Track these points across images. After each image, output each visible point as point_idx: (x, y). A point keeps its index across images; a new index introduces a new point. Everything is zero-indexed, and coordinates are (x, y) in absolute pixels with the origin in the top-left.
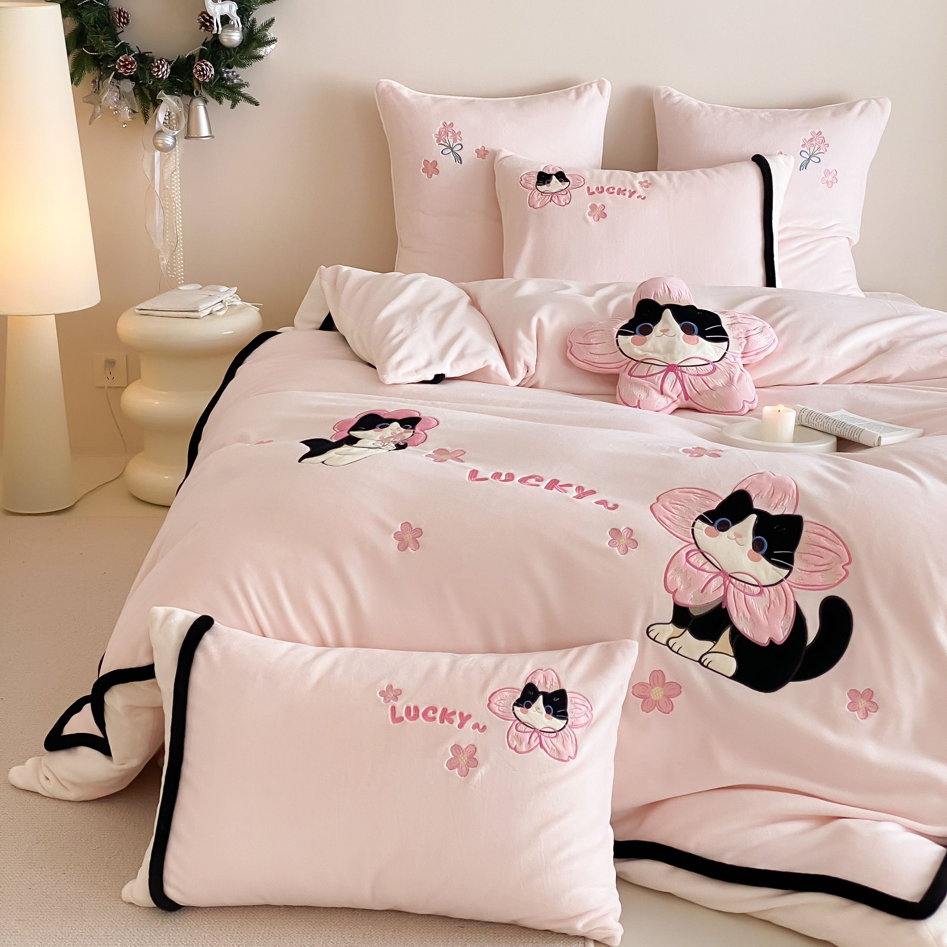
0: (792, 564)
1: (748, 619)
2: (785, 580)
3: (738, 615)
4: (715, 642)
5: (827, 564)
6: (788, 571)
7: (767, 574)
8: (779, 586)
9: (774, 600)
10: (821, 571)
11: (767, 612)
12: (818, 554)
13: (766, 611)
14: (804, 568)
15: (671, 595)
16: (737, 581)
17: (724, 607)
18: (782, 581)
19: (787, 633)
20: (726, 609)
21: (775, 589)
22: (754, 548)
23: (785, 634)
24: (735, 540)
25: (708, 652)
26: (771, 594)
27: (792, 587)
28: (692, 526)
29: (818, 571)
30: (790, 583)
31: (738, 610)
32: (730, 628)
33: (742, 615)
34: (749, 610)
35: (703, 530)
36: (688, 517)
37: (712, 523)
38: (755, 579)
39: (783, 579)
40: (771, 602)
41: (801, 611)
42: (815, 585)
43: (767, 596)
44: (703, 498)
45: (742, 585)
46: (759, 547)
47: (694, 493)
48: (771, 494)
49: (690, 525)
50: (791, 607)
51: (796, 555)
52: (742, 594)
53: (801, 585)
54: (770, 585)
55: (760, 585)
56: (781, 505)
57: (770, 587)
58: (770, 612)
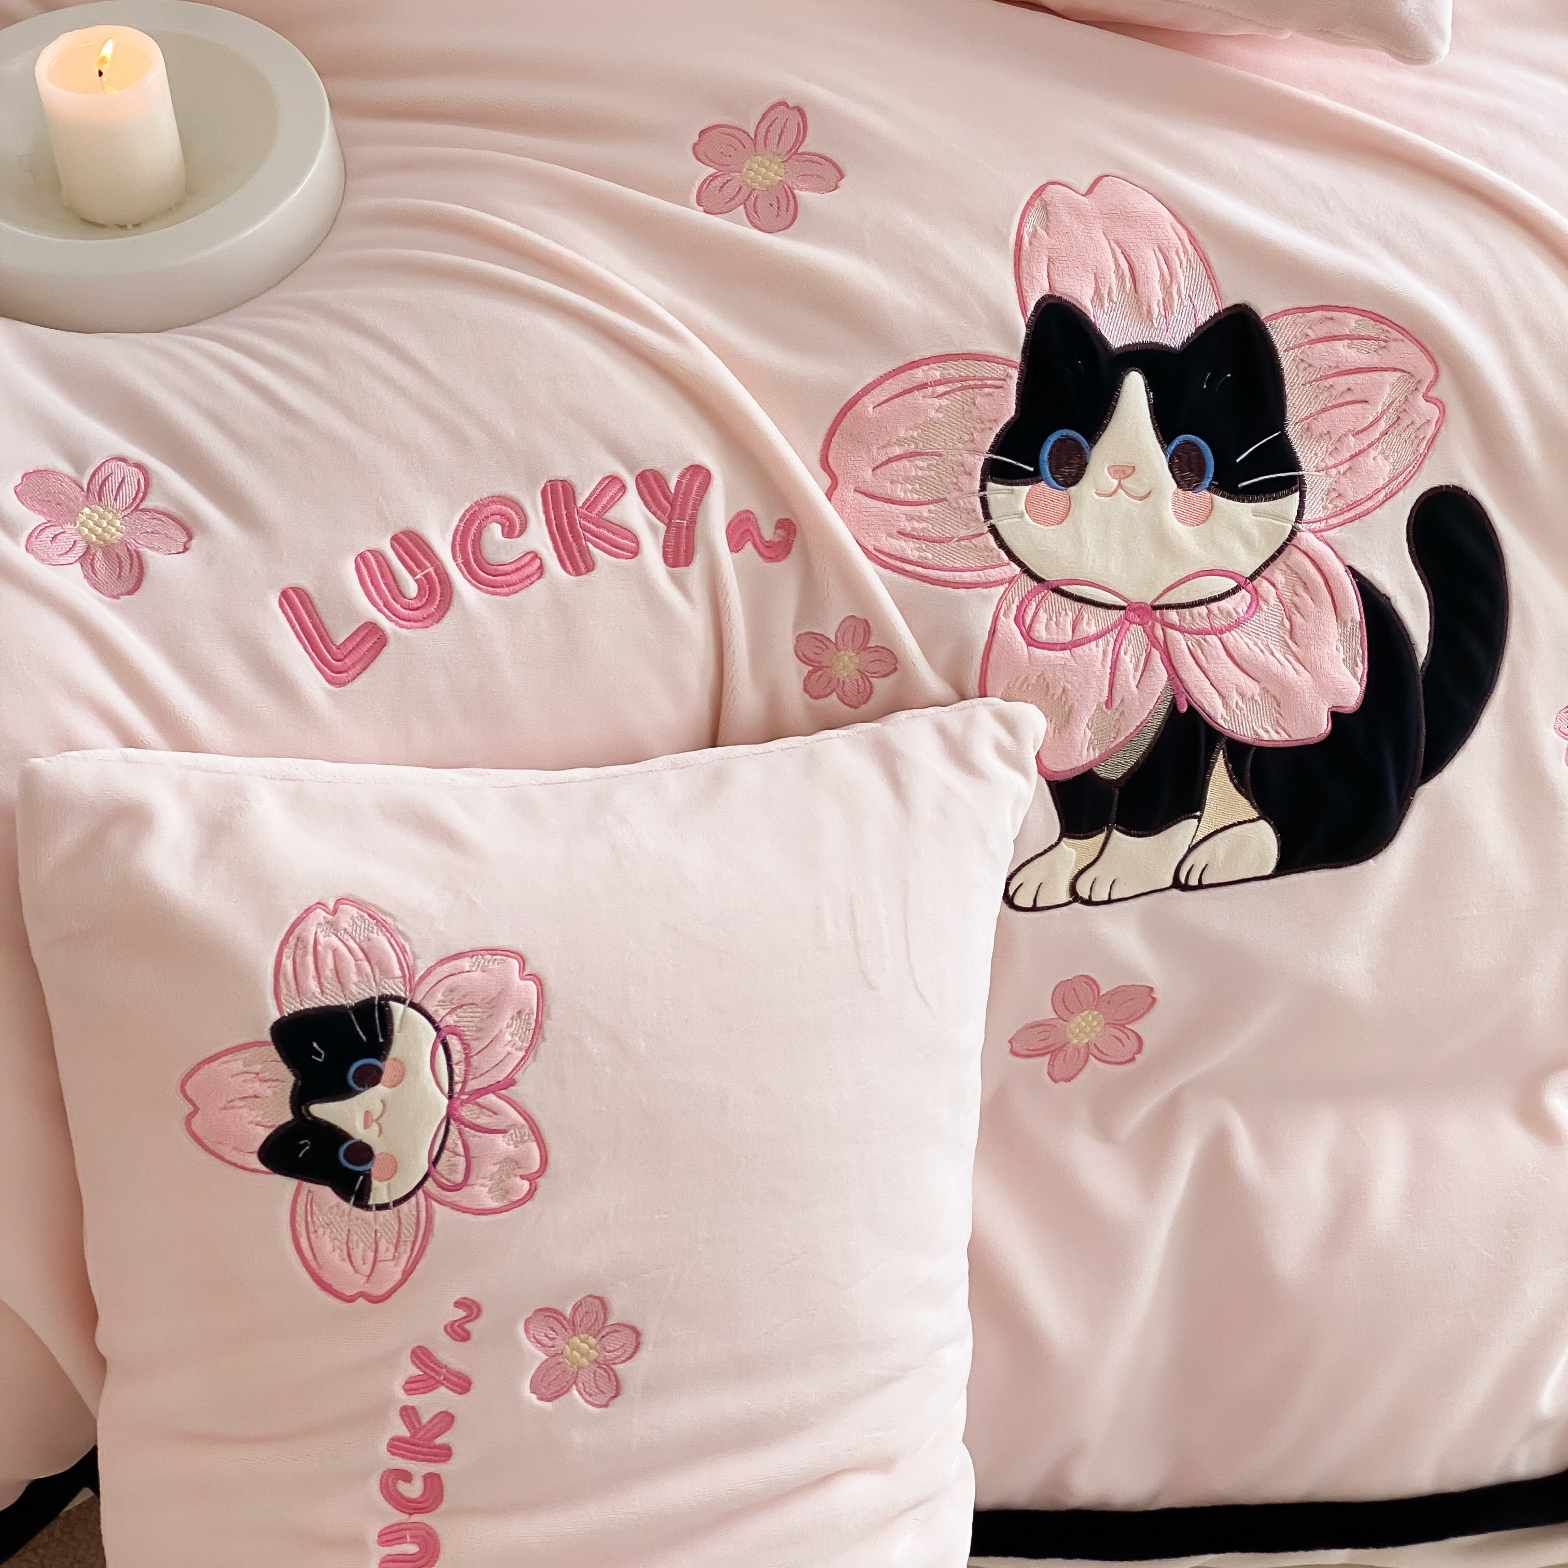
0: (1297, 467)
1: (1257, 698)
2: (1300, 526)
3: (1226, 705)
4: (1198, 814)
5: (1384, 412)
6: (1298, 494)
7: (1247, 540)
8: (1293, 555)
9: (1296, 599)
10: (1378, 440)
11: (1294, 647)
12: (1349, 397)
13: (1290, 643)
14: (1331, 462)
16: (1180, 611)
17: (1184, 709)
18: (1293, 533)
19: (1362, 669)
20: (1191, 708)
21: (1284, 568)
22: (1179, 486)
23: (1359, 675)
24: (1121, 491)
25: (1191, 849)
26: (1279, 587)
27: (1324, 534)
28: (982, 519)
29: (1370, 446)
30: (1313, 526)
31: (1224, 691)
32: (1221, 752)
33: (1236, 697)
34: (1248, 672)
35: (1022, 514)
36: (955, 494)
37: (1032, 469)
38: (1221, 573)
39: (1294, 527)
40: (1290, 610)
41: (1371, 584)
42: (1378, 491)
43: (1273, 600)
44: (959, 389)
45: (1199, 614)
46: (1191, 470)
47: (924, 386)
48: (1127, 273)
49: (977, 519)
50: (1345, 592)
51: (1293, 431)
52: (1213, 639)
53: (1342, 512)
54: (1266, 565)
55: (1242, 580)
56: (1176, 296)
57: (1268, 569)
58: (1298, 638)
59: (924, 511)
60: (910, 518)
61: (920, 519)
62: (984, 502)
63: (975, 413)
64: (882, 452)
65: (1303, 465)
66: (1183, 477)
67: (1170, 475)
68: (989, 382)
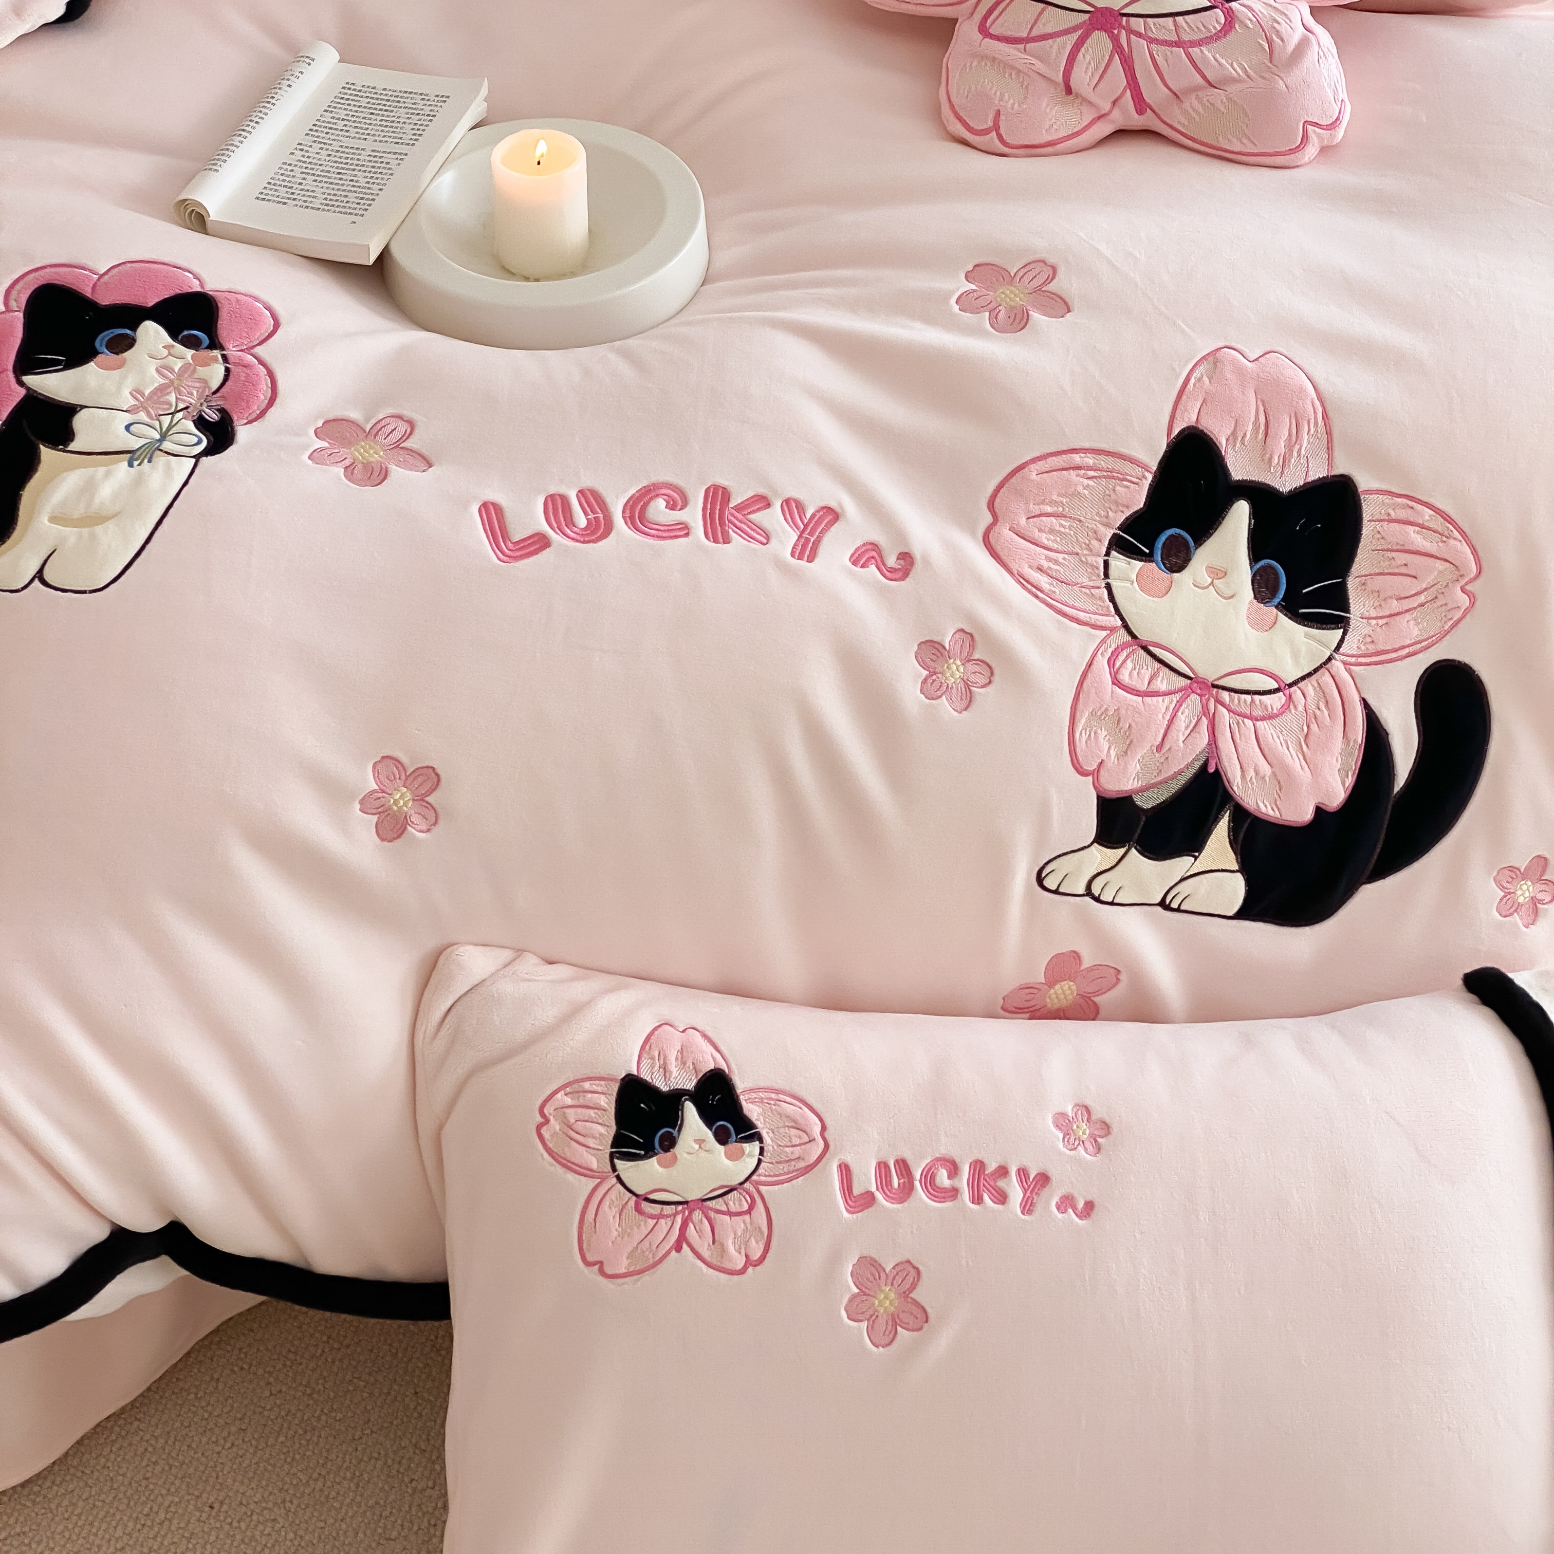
0: (1347, 611)
1: (1267, 779)
2: (1336, 656)
3: (1243, 776)
4: (1197, 854)
5: (1426, 589)
6: (1342, 630)
7: (1295, 655)
8: (1324, 677)
9: (1318, 712)
10: (1415, 608)
11: (1305, 749)
12: (1404, 570)
13: (1303, 744)
14: (1373, 613)
15: (1090, 778)
16: (1232, 694)
17: (1211, 770)
18: (1330, 659)
19: (1350, 781)
20: (1217, 771)
21: (1316, 685)
22: (1255, 598)
23: (1347, 785)
24: (1211, 587)
25: (1183, 879)
26: (1308, 699)
27: (1352, 667)
28: (1103, 576)
29: (1407, 611)
30: (1346, 659)
31: (1245, 766)
32: (1228, 812)
33: (1252, 773)
34: (1267, 756)
35: (1133, 582)
36: (1086, 552)
37: (1147, 551)
38: (1270, 675)
39: (1331, 655)
40: (1311, 718)
41: (1377, 718)
42: (1403, 647)
43: (1301, 708)
44: (1105, 477)
45: (1245, 701)
46: (1267, 588)
47: (1078, 468)
48: (1262, 427)
49: (1098, 576)
50: (1355, 717)
51: (1352, 583)
52: (1249, 723)
53: (1370, 655)
54: (1303, 678)
55: (1283, 685)
56: (1295, 454)
57: (1303, 683)
58: (1311, 744)
59: (1060, 557)
60: (1049, 559)
61: (1056, 562)
62: (1106, 564)
63: (1113, 496)
64: (1036, 507)
65: (1352, 609)
66: (1260, 592)
67: (1251, 587)
68: (1129, 478)
